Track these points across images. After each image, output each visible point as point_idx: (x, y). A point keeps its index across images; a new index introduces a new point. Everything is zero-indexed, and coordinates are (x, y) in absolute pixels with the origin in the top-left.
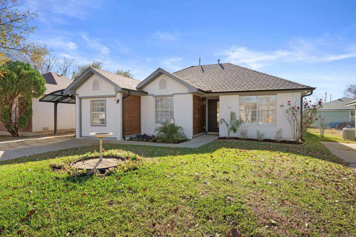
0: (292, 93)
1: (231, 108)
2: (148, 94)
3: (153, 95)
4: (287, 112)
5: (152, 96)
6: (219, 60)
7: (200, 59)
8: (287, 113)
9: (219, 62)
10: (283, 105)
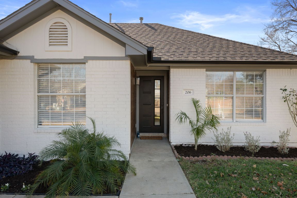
0: (289, 69)
1: (192, 91)
2: (19, 55)
3: (32, 59)
4: (285, 99)
5: (29, 61)
6: (141, 19)
7: (111, 14)
8: (285, 101)
9: (141, 22)
10: (286, 88)
